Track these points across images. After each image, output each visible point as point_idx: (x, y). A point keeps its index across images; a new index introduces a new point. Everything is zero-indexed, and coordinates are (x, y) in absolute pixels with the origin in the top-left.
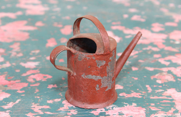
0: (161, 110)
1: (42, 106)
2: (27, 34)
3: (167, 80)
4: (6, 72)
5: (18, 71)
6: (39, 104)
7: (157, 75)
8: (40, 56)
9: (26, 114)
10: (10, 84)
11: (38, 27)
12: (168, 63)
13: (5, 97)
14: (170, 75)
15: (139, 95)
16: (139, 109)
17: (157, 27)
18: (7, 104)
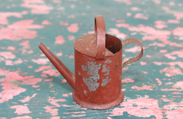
0: (172, 101)
1: (59, 99)
2: (34, 33)
3: (176, 74)
4: (19, 68)
5: (30, 67)
6: (55, 98)
7: (165, 69)
9: (44, 107)
10: (25, 80)
11: (45, 26)
12: (174, 58)
13: (21, 92)
14: (178, 68)
15: (151, 88)
16: (151, 101)
17: (160, 24)
18: (24, 98)
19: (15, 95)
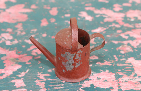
0: (125, 74)
1: (45, 74)
2: (26, 16)
3: (128, 51)
4: (16, 48)
5: (24, 47)
6: (42, 73)
7: (120, 47)
8: (38, 34)
9: (35, 81)
10: (20, 57)
11: (33, 9)
13: (18, 68)
14: (130, 46)
15: (110, 64)
16: (110, 74)
17: (117, 7)
18: (20, 73)
19: (14, 71)
